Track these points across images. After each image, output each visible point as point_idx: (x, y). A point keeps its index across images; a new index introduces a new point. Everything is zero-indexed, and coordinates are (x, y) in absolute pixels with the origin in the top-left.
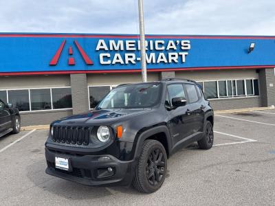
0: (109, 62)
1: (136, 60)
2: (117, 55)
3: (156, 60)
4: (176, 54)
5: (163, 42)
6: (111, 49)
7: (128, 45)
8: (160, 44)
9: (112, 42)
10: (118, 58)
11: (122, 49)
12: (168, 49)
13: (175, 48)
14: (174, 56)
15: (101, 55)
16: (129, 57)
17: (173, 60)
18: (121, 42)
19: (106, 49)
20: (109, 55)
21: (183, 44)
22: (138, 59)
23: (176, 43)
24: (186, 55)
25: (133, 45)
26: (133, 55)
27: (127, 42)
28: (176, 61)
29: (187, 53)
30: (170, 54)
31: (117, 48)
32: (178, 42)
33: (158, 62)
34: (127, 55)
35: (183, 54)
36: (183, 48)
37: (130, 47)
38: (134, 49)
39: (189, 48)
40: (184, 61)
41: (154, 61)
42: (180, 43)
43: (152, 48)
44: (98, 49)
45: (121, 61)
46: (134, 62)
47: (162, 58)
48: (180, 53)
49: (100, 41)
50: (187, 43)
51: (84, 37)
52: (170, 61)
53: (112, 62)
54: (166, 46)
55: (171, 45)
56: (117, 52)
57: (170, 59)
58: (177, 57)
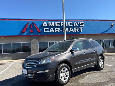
0: (48, 31)
1: (60, 31)
2: (52, 28)
4: (78, 28)
5: (72, 23)
6: (49, 26)
7: (56, 24)
8: (71, 24)
9: (49, 23)
10: (52, 30)
11: (54, 26)
12: (74, 26)
13: (77, 26)
14: (77, 29)
15: (45, 29)
16: (57, 29)
17: (76, 31)
18: (53, 23)
19: (47, 26)
20: (48, 28)
21: (81, 24)
22: (61, 30)
24: (82, 29)
25: (59, 24)
26: (59, 28)
27: (56, 23)
28: (78, 31)
29: (83, 28)
30: (75, 28)
31: (51, 25)
32: (79, 23)
33: (70, 31)
34: (56, 28)
35: (81, 28)
36: (81, 25)
37: (57, 25)
38: (59, 26)
39: (84, 25)
40: (81, 31)
41: (68, 31)
42: (80, 23)
43: (67, 25)
44: (43, 26)
45: (53, 31)
46: (59, 32)
47: (71, 30)
48: (80, 28)
49: (44, 22)
50: (83, 23)
51: (37, 21)
52: (75, 31)
53: (49, 31)
54: (73, 24)
55: (76, 24)
56: (52, 27)
57: (75, 30)
58: (78, 29)
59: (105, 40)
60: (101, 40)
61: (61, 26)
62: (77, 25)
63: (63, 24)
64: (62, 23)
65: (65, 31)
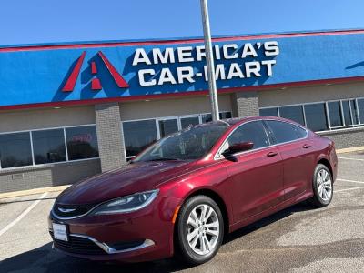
0: (153, 82)
1: (194, 77)
2: (166, 71)
3: (227, 74)
4: (257, 64)
5: (235, 46)
6: (156, 61)
7: (181, 55)
8: (231, 51)
9: (156, 52)
10: (166, 76)
11: (172, 60)
12: (244, 56)
13: (255, 55)
14: (254, 67)
15: (141, 73)
16: (184, 72)
17: (252, 74)
18: (169, 51)
19: (148, 62)
20: (152, 72)
21: (267, 47)
22: (199, 75)
23: (256, 47)
24: (272, 65)
25: (190, 54)
26: (190, 69)
27: (180, 50)
28: (258, 75)
29: (274, 62)
30: (248, 64)
31: (164, 60)
32: (259, 44)
33: (230, 77)
34: (180, 70)
35: (269, 63)
36: (267, 54)
37: (184, 57)
38: (192, 60)
39: (277, 53)
40: (270, 73)
41: (223, 77)
42: (263, 46)
44: (135, 63)
45: (171, 79)
46: (191, 81)
47: (235, 70)
48: (264, 62)
49: (139, 51)
50: (273, 45)
51: (113, 46)
52: (248, 75)
53: (157, 82)
54: (240, 52)
55: (249, 50)
56: (165, 66)
57: (249, 71)
58: (258, 68)
59: (354, 101)
60: (339, 102)
61: (199, 59)
62: (253, 53)
63: (204, 54)
64: (202, 51)
65: (215, 77)
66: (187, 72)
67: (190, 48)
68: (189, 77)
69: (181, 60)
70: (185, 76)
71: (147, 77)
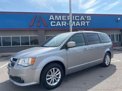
0: (55, 25)
1: (66, 25)
2: (58, 22)
3: (75, 25)
5: (79, 17)
6: (56, 19)
7: (63, 18)
8: (77, 18)
9: (56, 17)
10: (58, 24)
11: (61, 19)
12: (81, 20)
13: (84, 20)
15: (51, 22)
18: (60, 17)
19: (54, 19)
20: (55, 22)
21: (87, 18)
22: (68, 24)
25: (66, 18)
26: (65, 22)
27: (63, 16)
28: (84, 25)
29: (89, 22)
30: (82, 22)
31: (58, 19)
32: (85, 17)
33: (76, 25)
34: (62, 22)
36: (87, 20)
38: (66, 20)
39: (90, 19)
40: (88, 25)
41: (74, 25)
43: (73, 19)
44: (50, 19)
45: (60, 25)
46: (65, 26)
47: (78, 24)
50: (89, 17)
52: (82, 25)
55: (82, 18)
58: (85, 23)
59: (110, 35)
61: (68, 20)
64: (69, 17)
65: (72, 25)
66: (64, 23)
67: (66, 16)
68: (65, 25)
69: (63, 19)
70: (64, 24)
71: (53, 24)
